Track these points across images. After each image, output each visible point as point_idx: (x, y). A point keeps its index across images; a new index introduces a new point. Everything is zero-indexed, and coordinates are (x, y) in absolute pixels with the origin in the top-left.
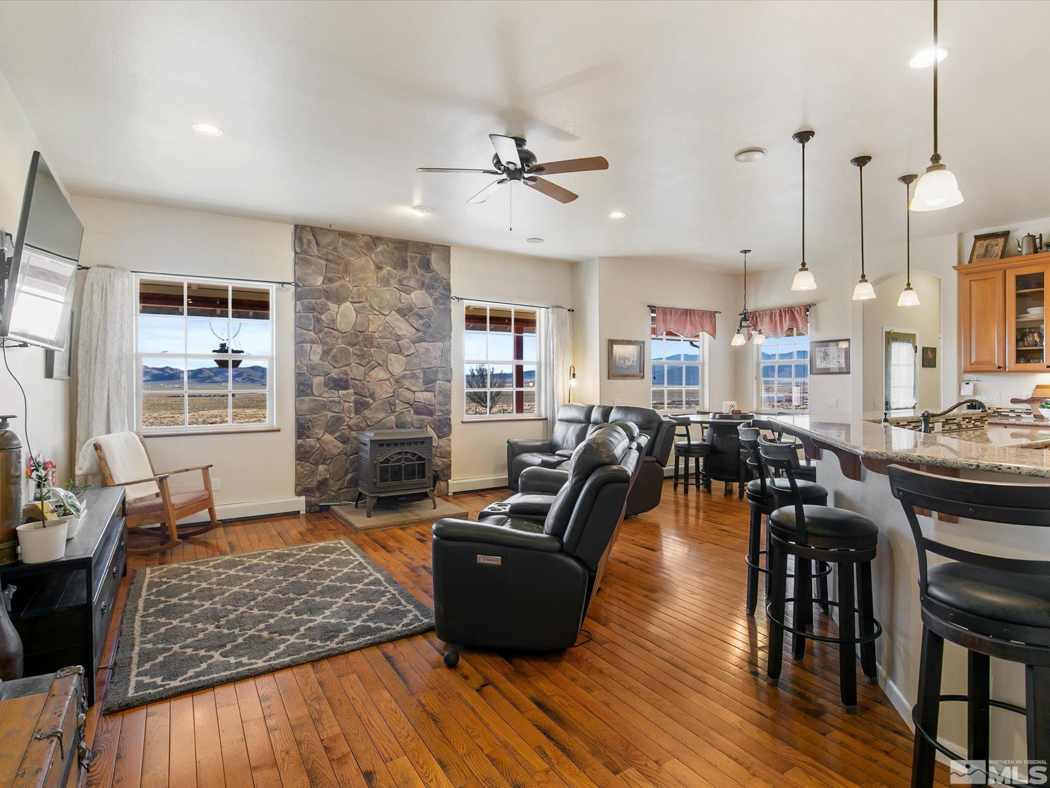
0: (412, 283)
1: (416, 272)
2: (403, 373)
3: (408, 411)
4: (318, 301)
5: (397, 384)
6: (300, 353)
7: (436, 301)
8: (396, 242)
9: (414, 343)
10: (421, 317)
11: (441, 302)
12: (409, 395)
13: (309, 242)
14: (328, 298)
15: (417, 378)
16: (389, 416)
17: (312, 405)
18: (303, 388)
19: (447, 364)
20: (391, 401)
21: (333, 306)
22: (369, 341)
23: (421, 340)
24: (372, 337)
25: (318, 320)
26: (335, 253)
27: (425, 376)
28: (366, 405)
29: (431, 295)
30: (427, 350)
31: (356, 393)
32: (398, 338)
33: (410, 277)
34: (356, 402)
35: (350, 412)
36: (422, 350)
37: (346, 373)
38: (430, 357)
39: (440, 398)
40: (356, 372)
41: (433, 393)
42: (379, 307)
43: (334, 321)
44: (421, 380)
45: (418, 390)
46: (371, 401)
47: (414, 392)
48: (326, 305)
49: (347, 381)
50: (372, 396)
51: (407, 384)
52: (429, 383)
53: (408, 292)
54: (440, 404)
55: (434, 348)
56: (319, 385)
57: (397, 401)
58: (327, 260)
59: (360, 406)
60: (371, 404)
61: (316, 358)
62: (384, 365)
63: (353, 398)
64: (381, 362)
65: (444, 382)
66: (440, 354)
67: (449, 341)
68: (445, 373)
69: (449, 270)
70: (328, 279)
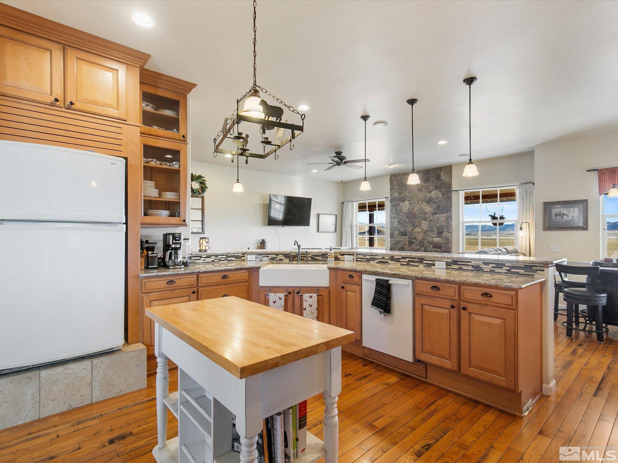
0: (432, 188)
1: (433, 182)
2: (427, 229)
3: (430, 246)
4: (396, 202)
5: (425, 234)
6: (391, 222)
7: (443, 194)
8: (425, 171)
9: (433, 215)
10: (436, 203)
11: (445, 194)
12: (430, 239)
13: (393, 180)
14: (400, 201)
15: (434, 231)
16: (421, 248)
17: (394, 242)
18: (392, 235)
19: (448, 224)
20: (422, 241)
21: (401, 203)
22: (414, 216)
23: (436, 214)
24: (415, 214)
25: (397, 210)
26: (402, 183)
27: (438, 230)
28: (413, 243)
29: (441, 192)
30: (438, 218)
31: (409, 238)
32: (425, 213)
33: (430, 185)
34: (409, 241)
35: (407, 245)
36: (435, 218)
37: (406, 230)
38: (439, 221)
39: (445, 241)
40: (409, 229)
41: (441, 238)
42: (417, 201)
43: (401, 209)
44: (436, 232)
45: (434, 236)
46: (414, 241)
47: (432, 237)
48: (399, 203)
49: (406, 233)
50: (415, 239)
51: (429, 234)
52: (440, 234)
53: (430, 192)
54: (445, 243)
55: (442, 217)
56: (396, 234)
57: (425, 241)
58: (399, 186)
59: (411, 243)
60: (415, 242)
61: (396, 224)
62: (420, 225)
63: (408, 240)
64: (418, 224)
65: (447, 233)
66: (445, 219)
67: (450, 213)
68: (447, 229)
69: (451, 177)
70: (400, 194)
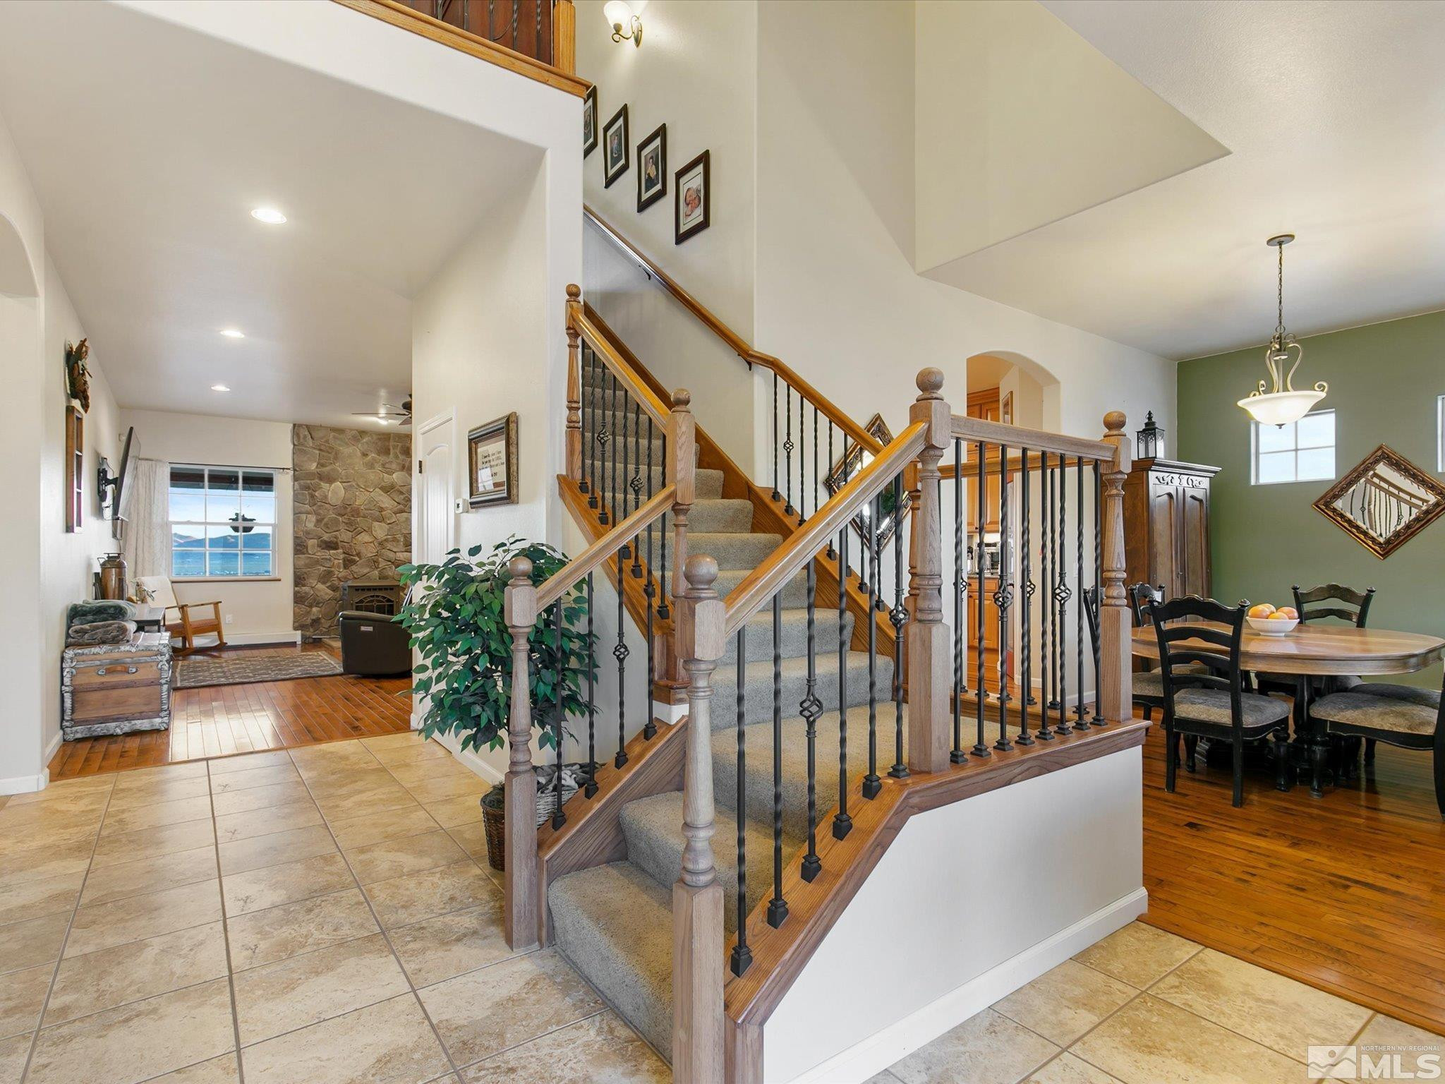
0: (394, 466)
1: (397, 457)
2: (386, 537)
4: (312, 482)
5: (380, 546)
6: (297, 521)
8: (379, 435)
9: (395, 513)
10: (402, 493)
12: (391, 555)
13: (305, 437)
14: (321, 479)
15: (398, 541)
17: (307, 561)
18: (299, 548)
20: (375, 559)
21: (324, 485)
22: (356, 512)
24: (358, 509)
25: (312, 496)
26: (327, 445)
27: (405, 540)
28: (354, 562)
31: (344, 553)
32: (382, 509)
33: (392, 462)
34: (344, 560)
35: (339, 567)
36: (402, 520)
37: (336, 537)
40: (344, 536)
42: (365, 486)
43: (326, 497)
44: (402, 543)
46: (357, 559)
47: (395, 552)
48: (319, 484)
49: (337, 543)
50: (358, 555)
51: (389, 546)
53: (391, 473)
56: (313, 546)
57: (380, 559)
58: (320, 450)
59: (348, 563)
60: (358, 561)
61: (310, 525)
62: (369, 530)
63: (342, 556)
64: (366, 529)
70: (321, 465)
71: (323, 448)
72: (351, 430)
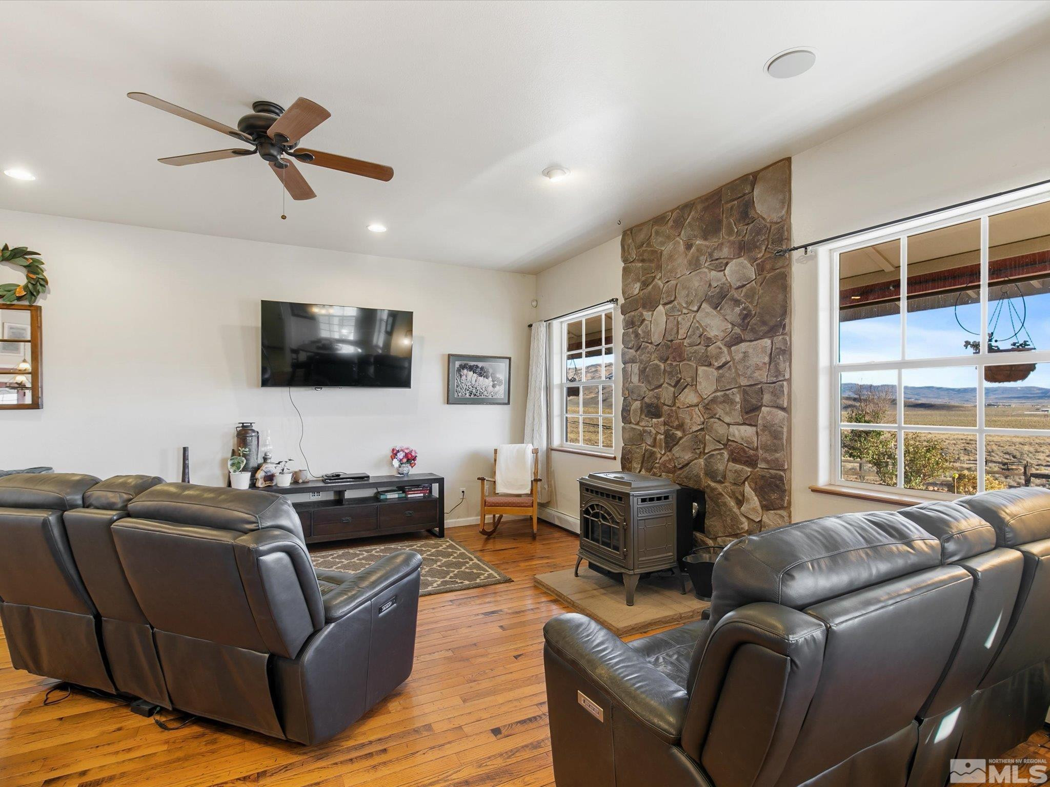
0: (725, 252)
2: (714, 395)
3: (721, 454)
4: (638, 313)
5: (707, 412)
6: (625, 374)
7: (760, 269)
8: (705, 200)
9: (729, 346)
10: (737, 302)
11: (768, 267)
12: (722, 430)
14: (644, 307)
15: (732, 402)
16: (696, 459)
17: (632, 434)
18: (627, 414)
19: (776, 376)
20: (700, 437)
21: (647, 314)
22: (679, 352)
23: (738, 340)
24: (680, 345)
25: (637, 335)
26: (649, 249)
27: (745, 400)
28: (676, 441)
29: (752, 260)
30: (746, 355)
31: (666, 423)
32: (709, 342)
33: (722, 244)
34: (667, 435)
35: (661, 446)
36: (737, 358)
37: (658, 397)
38: (749, 368)
39: (765, 438)
40: (665, 394)
41: (754, 428)
42: (687, 303)
43: (648, 333)
44: (738, 406)
45: (732, 421)
46: (679, 434)
47: (728, 424)
48: (642, 315)
49: (658, 406)
50: (681, 427)
51: (719, 411)
52: (751, 411)
53: (721, 266)
54: (766, 448)
55: (757, 352)
56: (635, 411)
57: (707, 437)
58: (643, 261)
59: (671, 442)
60: (681, 438)
61: (635, 379)
62: (694, 384)
63: (662, 429)
64: (689, 380)
65: (775, 410)
66: (767, 359)
67: (782, 334)
68: (774, 394)
69: (787, 202)
70: (645, 284)
71: (646, 256)
72: (672, 211)
